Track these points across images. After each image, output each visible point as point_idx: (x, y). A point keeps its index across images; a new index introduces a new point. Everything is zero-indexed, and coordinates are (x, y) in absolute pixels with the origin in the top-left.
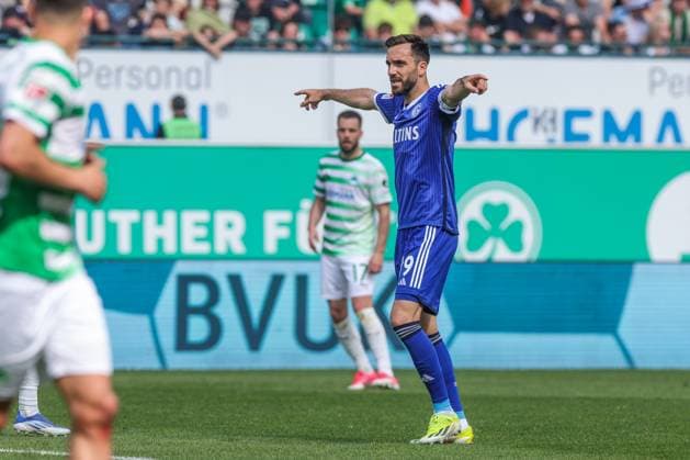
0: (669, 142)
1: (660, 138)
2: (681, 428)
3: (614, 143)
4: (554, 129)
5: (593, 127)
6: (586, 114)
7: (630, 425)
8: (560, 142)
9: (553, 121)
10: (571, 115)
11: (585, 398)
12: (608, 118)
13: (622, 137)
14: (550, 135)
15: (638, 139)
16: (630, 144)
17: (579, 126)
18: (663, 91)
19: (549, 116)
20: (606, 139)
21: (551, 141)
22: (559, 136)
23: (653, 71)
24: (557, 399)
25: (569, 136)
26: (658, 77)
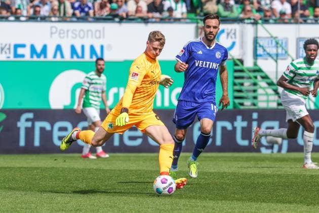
0: (59, 58)
1: (55, 56)
2: (62, 179)
3: (35, 58)
4: (10, 53)
5: (26, 52)
6: (23, 46)
7: (40, 179)
8: (12, 58)
9: (9, 49)
10: (17, 46)
11: (22, 167)
12: (33, 48)
13: (39, 56)
14: (8, 55)
15: (45, 57)
16: (42, 59)
17: (20, 51)
18: (56, 36)
19: (7, 47)
20: (32, 57)
21: (8, 57)
22: (12, 55)
23: (52, 27)
24: (10, 168)
25: (16, 55)
26: (54, 30)
